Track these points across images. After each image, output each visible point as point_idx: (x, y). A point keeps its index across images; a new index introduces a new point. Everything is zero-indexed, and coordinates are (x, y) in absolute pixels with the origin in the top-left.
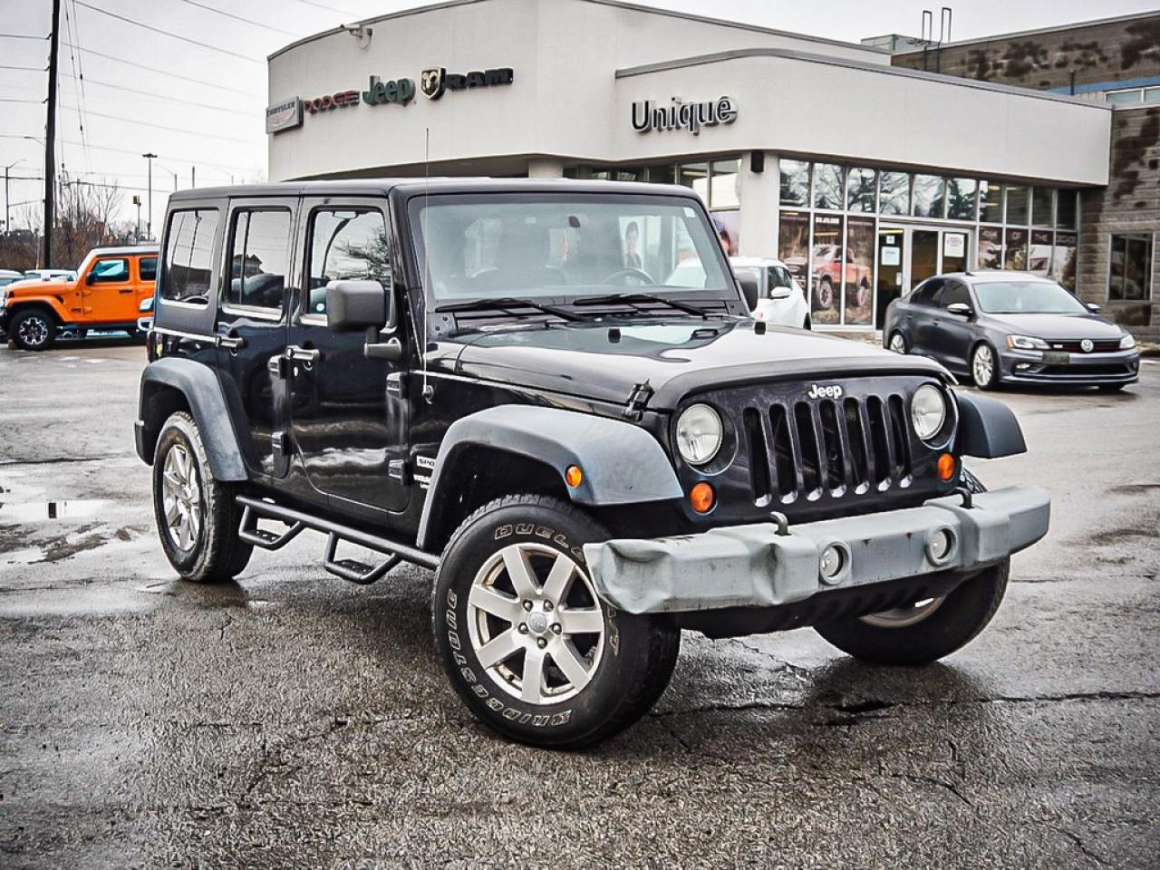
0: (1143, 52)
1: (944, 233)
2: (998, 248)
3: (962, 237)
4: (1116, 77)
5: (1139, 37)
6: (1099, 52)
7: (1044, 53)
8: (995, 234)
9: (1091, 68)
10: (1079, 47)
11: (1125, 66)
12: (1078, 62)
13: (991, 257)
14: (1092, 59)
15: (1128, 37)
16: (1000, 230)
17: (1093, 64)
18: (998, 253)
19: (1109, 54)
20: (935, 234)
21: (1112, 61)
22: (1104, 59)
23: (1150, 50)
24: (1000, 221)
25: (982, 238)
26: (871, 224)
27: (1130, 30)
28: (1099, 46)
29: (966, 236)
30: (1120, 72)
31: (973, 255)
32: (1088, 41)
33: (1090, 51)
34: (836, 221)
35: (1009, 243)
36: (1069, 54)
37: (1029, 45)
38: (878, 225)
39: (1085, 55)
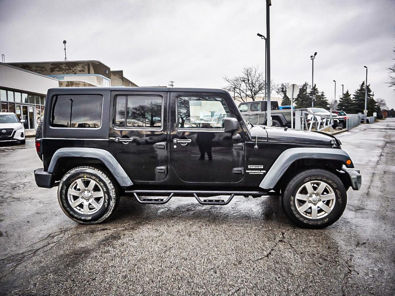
0: (55, 70)
1: (29, 107)
2: (39, 110)
3: (32, 108)
4: (49, 74)
5: (54, 66)
6: (45, 68)
7: (31, 67)
8: (39, 107)
9: (43, 72)
10: (40, 67)
11: (51, 72)
12: (40, 70)
13: (38, 112)
14: (43, 70)
15: (51, 66)
16: (39, 106)
17: (44, 71)
18: (40, 111)
19: (47, 69)
20: (27, 107)
21: (48, 71)
22: (46, 70)
23: (57, 69)
24: (39, 104)
25: (36, 108)
26: (14, 104)
27: (52, 65)
28: (45, 67)
29: (33, 107)
30: (50, 73)
31: (35, 112)
32: (42, 66)
33: (43, 68)
34: (6, 104)
35: (42, 109)
36: (38, 68)
37: (27, 65)
38: (16, 104)
39: (41, 69)
